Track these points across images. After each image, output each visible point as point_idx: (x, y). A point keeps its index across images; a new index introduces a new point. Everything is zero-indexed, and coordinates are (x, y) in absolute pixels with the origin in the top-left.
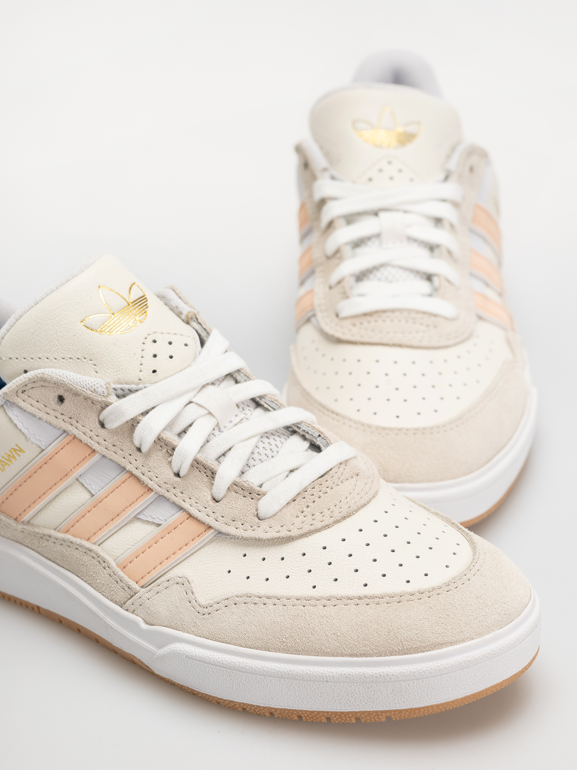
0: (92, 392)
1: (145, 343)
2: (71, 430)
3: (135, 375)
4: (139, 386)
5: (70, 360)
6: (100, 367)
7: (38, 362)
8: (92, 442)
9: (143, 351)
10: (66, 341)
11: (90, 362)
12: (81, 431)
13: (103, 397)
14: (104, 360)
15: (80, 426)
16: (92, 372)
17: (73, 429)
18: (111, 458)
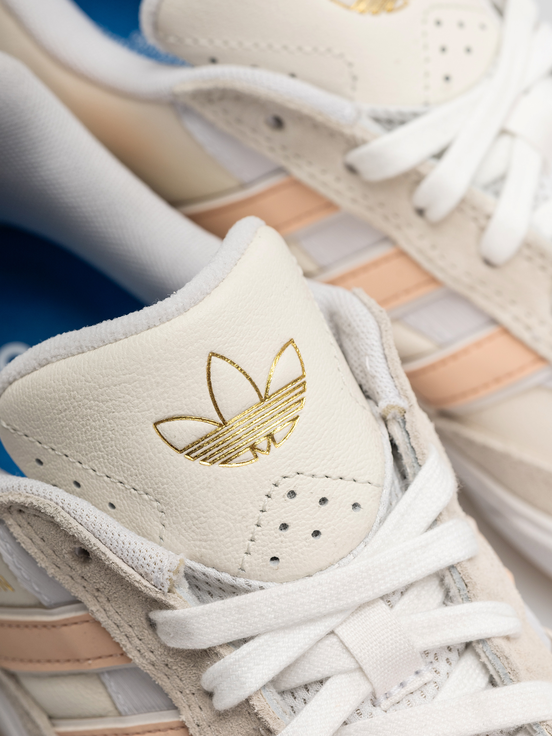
0: (141, 575)
1: (272, 496)
2: (94, 611)
3: (235, 559)
4: (238, 579)
5: (119, 484)
6: (172, 521)
7: (63, 460)
8: (129, 646)
9: (262, 511)
10: (120, 450)
11: (155, 504)
12: (112, 620)
13: (160, 591)
14: (182, 511)
15: (113, 613)
16: (156, 523)
17: (98, 610)
18: (158, 683)
